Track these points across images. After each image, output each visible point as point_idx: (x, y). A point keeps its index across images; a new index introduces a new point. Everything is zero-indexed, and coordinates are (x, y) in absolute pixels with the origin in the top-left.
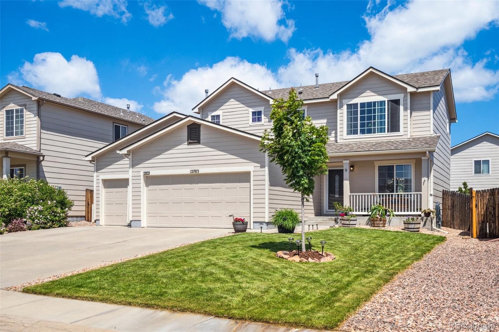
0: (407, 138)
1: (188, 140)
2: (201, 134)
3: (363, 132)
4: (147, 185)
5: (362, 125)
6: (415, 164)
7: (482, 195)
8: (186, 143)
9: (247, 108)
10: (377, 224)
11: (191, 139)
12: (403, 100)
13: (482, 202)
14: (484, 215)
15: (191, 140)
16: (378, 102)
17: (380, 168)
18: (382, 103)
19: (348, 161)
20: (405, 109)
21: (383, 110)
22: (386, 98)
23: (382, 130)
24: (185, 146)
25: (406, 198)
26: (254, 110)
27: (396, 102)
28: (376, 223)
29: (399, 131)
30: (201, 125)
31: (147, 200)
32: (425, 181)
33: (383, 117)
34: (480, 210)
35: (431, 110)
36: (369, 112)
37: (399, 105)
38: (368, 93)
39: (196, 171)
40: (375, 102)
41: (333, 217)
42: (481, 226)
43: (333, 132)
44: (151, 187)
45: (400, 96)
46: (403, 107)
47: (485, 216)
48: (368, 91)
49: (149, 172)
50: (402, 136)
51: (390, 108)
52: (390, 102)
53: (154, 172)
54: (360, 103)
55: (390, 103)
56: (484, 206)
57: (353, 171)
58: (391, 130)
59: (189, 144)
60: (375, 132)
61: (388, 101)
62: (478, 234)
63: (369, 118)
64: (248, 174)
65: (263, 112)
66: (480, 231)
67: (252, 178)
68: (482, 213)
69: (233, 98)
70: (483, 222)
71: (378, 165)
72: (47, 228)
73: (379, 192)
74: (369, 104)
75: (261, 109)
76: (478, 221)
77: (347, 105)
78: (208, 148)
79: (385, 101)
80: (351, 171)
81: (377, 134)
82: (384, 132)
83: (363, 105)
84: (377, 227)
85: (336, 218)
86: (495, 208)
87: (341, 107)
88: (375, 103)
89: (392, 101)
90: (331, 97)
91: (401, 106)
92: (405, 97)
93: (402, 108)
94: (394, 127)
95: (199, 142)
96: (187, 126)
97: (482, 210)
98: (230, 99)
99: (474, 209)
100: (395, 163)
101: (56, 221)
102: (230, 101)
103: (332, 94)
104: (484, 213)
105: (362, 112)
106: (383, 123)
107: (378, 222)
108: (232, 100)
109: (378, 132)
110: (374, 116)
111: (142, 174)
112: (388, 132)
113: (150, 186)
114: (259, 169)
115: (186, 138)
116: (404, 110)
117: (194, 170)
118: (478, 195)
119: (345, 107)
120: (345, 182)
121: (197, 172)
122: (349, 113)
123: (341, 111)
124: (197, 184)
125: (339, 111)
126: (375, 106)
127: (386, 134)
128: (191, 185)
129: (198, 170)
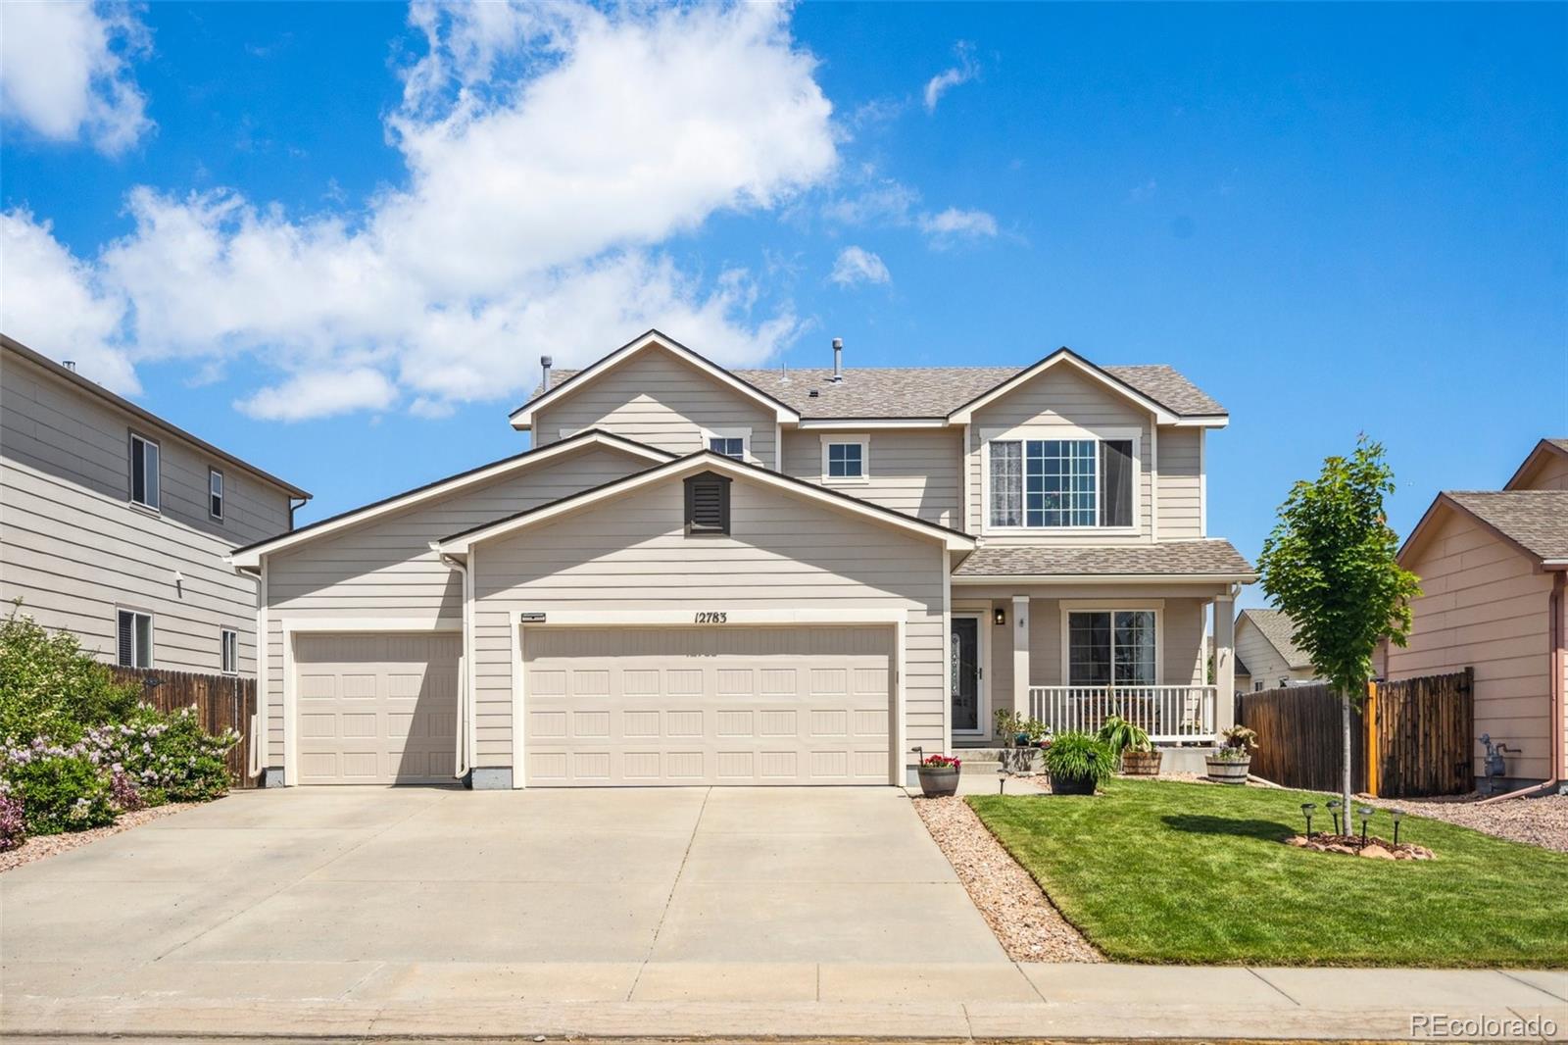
0: (1149, 542)
1: (687, 522)
2: (732, 506)
3: (1034, 520)
4: (529, 655)
5: (1034, 502)
6: (1164, 610)
7: (1391, 693)
8: (682, 532)
9: (694, 427)
10: (1145, 767)
11: (698, 519)
12: (1139, 443)
13: (1390, 711)
14: (1394, 741)
15: (697, 522)
16: (1075, 443)
17: (1075, 618)
18: (1086, 447)
19: (1026, 599)
20: (1146, 468)
21: (1086, 466)
22: (1097, 434)
23: (1086, 519)
24: (676, 538)
25: (1146, 698)
26: (716, 433)
27: (1123, 447)
28: (1141, 763)
29: (1131, 525)
30: (731, 480)
31: (526, 703)
32: (1224, 655)
33: (1086, 483)
34: (1384, 731)
35: (1202, 476)
36: (1052, 466)
37: (1131, 457)
38: (1049, 416)
39: (716, 616)
40: (1068, 442)
41: (995, 751)
42: (1387, 769)
43: (943, 516)
44: (542, 662)
45: (1132, 434)
46: (1139, 463)
47: (1396, 743)
48: (1048, 412)
49: (544, 615)
50: (1139, 536)
51: (1105, 460)
52: (1105, 445)
53: (558, 617)
54: (1028, 442)
55: (1105, 449)
56: (1393, 722)
57: (1003, 623)
58: (1108, 519)
59: (692, 533)
60: (1066, 523)
61: (1100, 441)
62: (1380, 786)
63: (1052, 484)
64: (890, 629)
65: (746, 443)
66: (1384, 781)
67: (902, 643)
68: (1390, 738)
69: (648, 393)
70: (1391, 758)
71: (1068, 611)
72: (188, 799)
73: (1071, 684)
74: (1052, 447)
75: (743, 433)
76: (1382, 757)
77: (992, 443)
78: (757, 550)
79: (1092, 443)
80: (997, 624)
81: (1072, 527)
82: (1093, 523)
83: (1034, 447)
84: (1143, 774)
85: (1002, 754)
86: (1418, 727)
87: (976, 446)
88: (1066, 444)
89: (1109, 443)
90: (953, 420)
91: (1134, 458)
92: (1146, 434)
93: (1136, 463)
94: (1118, 511)
95: (725, 531)
96: (685, 480)
97: (1390, 729)
98: (638, 393)
99: (1372, 727)
100: (1113, 609)
101: (212, 774)
102: (638, 399)
103: (956, 410)
104: (1394, 736)
105: (1034, 466)
106: (1086, 501)
107: (1146, 763)
108: (643, 398)
109: (1075, 524)
110: (1066, 480)
111: (515, 621)
112: (1102, 524)
113: (538, 660)
114: (923, 616)
115: (681, 516)
116: (1142, 471)
117: (710, 614)
118: (1381, 694)
119: (986, 448)
120: (1017, 654)
121: (721, 619)
122: (997, 466)
123: (976, 460)
124: (714, 655)
125: (969, 458)
126: (1066, 453)
127: (1097, 529)
128: (690, 659)
129: (723, 615)
